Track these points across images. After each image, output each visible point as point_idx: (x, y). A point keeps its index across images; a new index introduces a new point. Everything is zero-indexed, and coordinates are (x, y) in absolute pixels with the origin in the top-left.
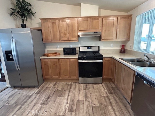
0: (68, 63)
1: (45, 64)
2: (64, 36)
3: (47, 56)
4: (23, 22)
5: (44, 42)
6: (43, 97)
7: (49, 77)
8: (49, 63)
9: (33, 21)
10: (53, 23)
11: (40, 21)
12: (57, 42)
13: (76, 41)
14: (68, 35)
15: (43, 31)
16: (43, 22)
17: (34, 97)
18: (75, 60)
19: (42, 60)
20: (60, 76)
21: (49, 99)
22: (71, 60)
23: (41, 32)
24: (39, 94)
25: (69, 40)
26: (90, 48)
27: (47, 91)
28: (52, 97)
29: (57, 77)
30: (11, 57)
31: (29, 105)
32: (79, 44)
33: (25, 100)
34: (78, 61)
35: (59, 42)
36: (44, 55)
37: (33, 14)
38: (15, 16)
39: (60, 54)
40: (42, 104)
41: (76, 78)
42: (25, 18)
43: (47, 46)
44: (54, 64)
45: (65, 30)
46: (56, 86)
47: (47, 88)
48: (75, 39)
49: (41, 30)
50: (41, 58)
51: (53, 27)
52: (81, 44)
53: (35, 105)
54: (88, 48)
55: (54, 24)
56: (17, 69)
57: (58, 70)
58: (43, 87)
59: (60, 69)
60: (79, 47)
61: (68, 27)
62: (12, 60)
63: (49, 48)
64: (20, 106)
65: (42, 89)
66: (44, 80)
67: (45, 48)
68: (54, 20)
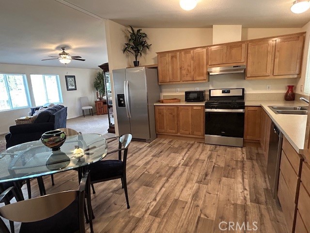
0: (190, 113)
1: (160, 113)
2: (187, 74)
3: (163, 102)
4: (136, 60)
5: (159, 84)
6: (155, 151)
7: (163, 131)
8: (165, 111)
9: (147, 56)
10: (172, 57)
11: (156, 55)
12: (177, 83)
13: (204, 81)
14: (192, 73)
15: (159, 68)
16: (159, 56)
17: (145, 149)
18: (200, 108)
19: (156, 107)
20: (178, 131)
21: (162, 153)
22: (195, 108)
23: (156, 70)
24: (150, 148)
25: (193, 80)
26: (229, 92)
27: (160, 146)
28: (165, 152)
29: (174, 131)
30: (122, 102)
31: (140, 154)
32: (210, 85)
33: (136, 151)
34: (204, 110)
35: (179, 83)
36: (159, 101)
37: (148, 47)
38: (128, 52)
39: (179, 101)
40: (154, 156)
41: (200, 134)
42: (139, 54)
43: (164, 90)
44: (171, 114)
45: (188, 66)
46: (172, 144)
47: (160, 144)
48: (202, 78)
49: (156, 68)
50: (155, 104)
51: (172, 62)
52: (213, 86)
53: (146, 156)
54: (223, 92)
55: (174, 59)
56: (128, 116)
57: (176, 122)
58: (155, 143)
59: (178, 121)
60: (210, 91)
61: (192, 62)
62: (124, 105)
63: (166, 92)
64: (131, 154)
65: (154, 144)
66: (157, 134)
67: (161, 92)
68: (174, 54)
